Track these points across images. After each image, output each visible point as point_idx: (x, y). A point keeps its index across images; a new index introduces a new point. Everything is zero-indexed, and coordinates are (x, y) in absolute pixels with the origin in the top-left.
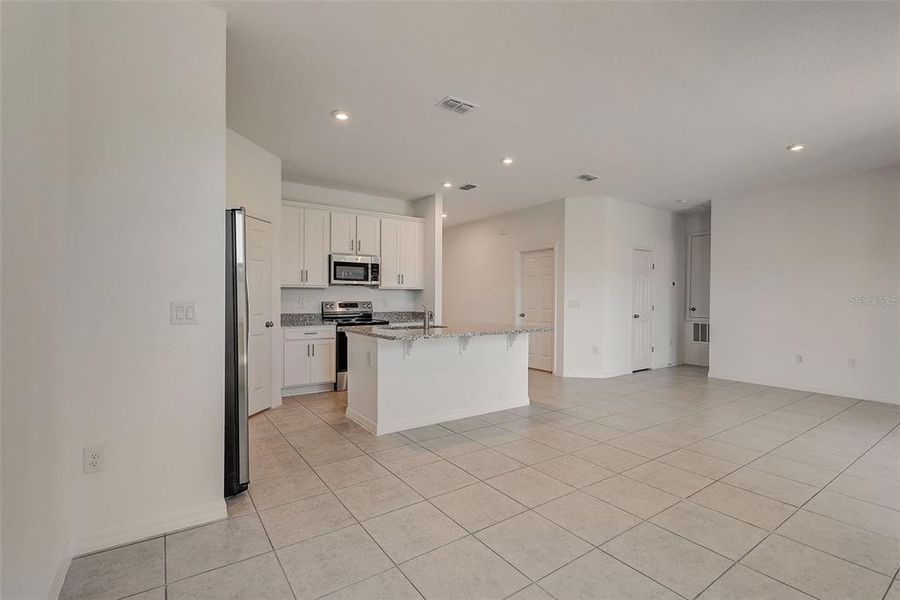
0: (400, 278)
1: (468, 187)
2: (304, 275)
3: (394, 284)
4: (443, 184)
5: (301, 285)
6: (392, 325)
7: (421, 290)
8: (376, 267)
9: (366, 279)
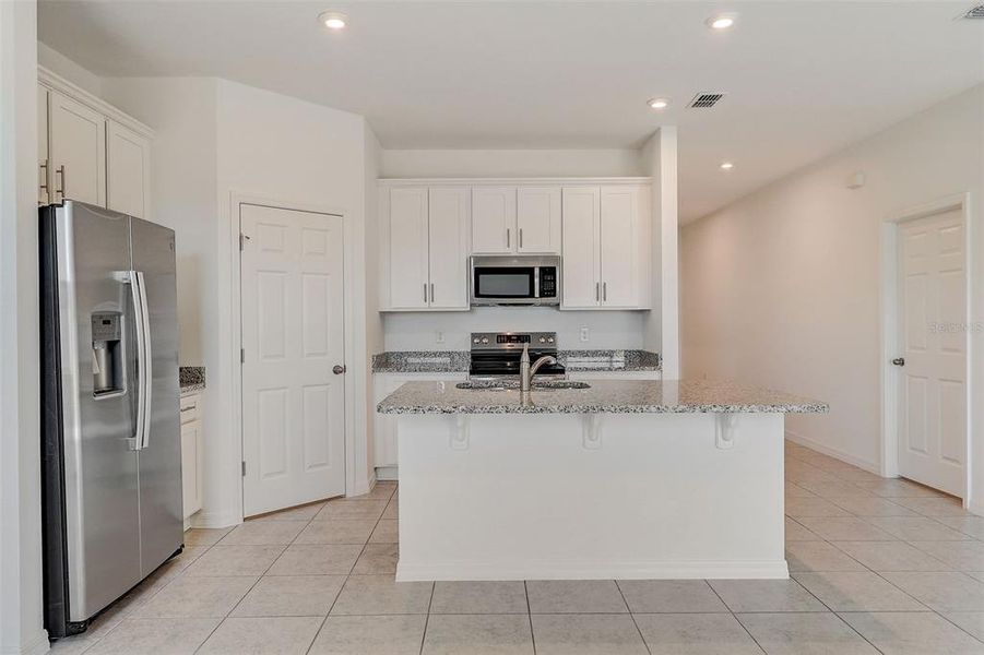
0: (601, 291)
1: (707, 100)
2: (429, 291)
3: (589, 301)
4: (649, 102)
5: (423, 306)
6: (571, 377)
7: (649, 310)
8: (549, 274)
9: (532, 295)
